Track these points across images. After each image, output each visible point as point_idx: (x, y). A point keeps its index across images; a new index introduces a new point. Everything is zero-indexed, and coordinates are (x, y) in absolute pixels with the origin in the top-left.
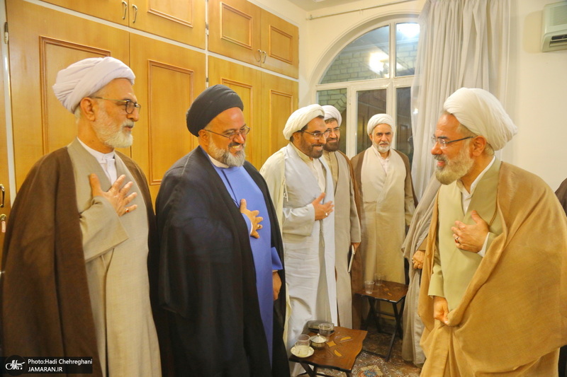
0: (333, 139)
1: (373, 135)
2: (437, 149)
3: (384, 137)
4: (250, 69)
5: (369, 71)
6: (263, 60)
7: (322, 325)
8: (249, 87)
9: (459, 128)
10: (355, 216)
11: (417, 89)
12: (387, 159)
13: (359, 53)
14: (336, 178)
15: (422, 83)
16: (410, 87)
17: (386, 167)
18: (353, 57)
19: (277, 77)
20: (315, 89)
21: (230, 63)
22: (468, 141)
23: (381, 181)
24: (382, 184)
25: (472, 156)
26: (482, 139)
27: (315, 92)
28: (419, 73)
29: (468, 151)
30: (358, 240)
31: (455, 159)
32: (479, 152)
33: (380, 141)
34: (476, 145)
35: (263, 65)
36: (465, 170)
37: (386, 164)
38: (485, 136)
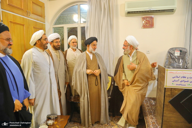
0: (59, 45)
1: (70, 43)
2: (123, 47)
3: (75, 44)
4: (23, 18)
5: (74, 21)
6: (29, 15)
7: (52, 116)
8: (23, 25)
9: (128, 43)
10: (67, 72)
11: (87, 27)
12: (75, 52)
13: (70, 15)
14: (59, 59)
15: (89, 26)
16: (85, 27)
17: (75, 55)
18: (68, 16)
19: (36, 22)
20: (52, 27)
21: (13, 15)
22: (129, 46)
23: (74, 59)
24: (74, 61)
25: (130, 49)
26: (132, 46)
27: (52, 28)
28: (88, 22)
29: (129, 48)
30: (68, 81)
31: (127, 50)
32: (131, 48)
33: (74, 45)
34: (131, 47)
35: (29, 17)
36: (129, 52)
37: (75, 53)
38: (132, 45)
